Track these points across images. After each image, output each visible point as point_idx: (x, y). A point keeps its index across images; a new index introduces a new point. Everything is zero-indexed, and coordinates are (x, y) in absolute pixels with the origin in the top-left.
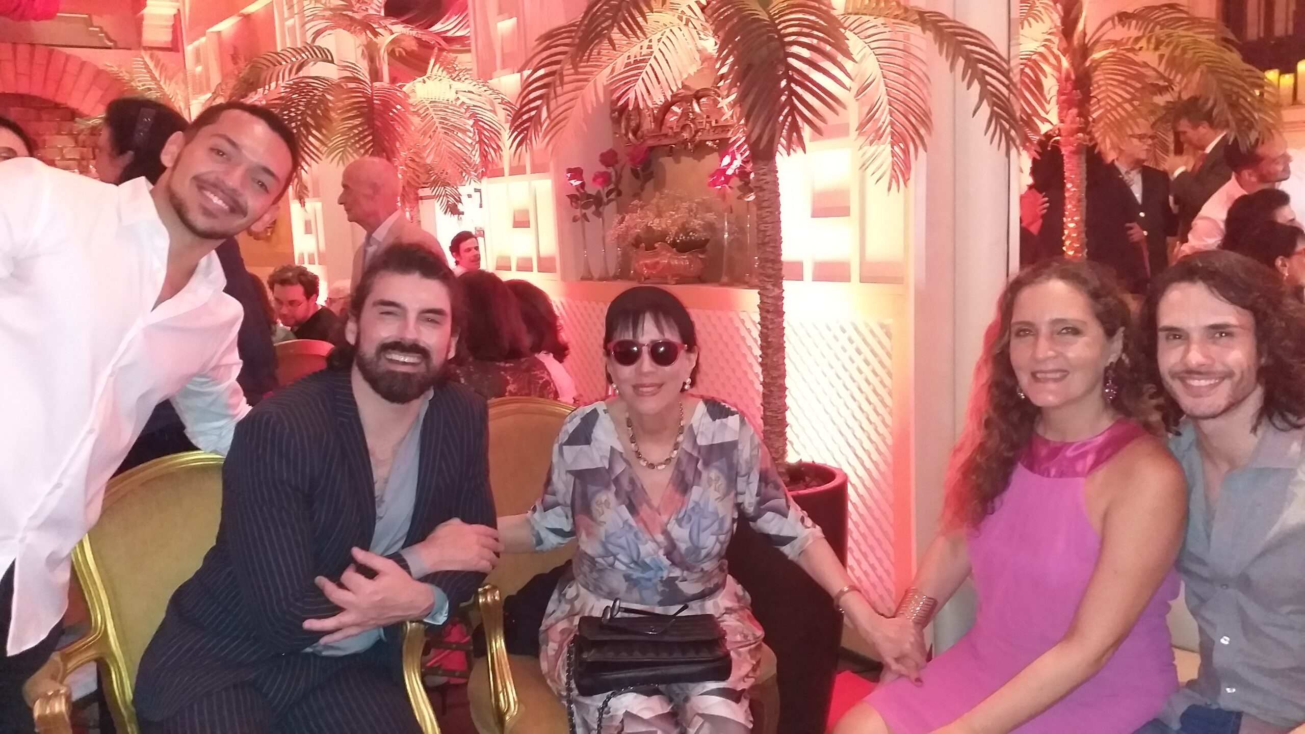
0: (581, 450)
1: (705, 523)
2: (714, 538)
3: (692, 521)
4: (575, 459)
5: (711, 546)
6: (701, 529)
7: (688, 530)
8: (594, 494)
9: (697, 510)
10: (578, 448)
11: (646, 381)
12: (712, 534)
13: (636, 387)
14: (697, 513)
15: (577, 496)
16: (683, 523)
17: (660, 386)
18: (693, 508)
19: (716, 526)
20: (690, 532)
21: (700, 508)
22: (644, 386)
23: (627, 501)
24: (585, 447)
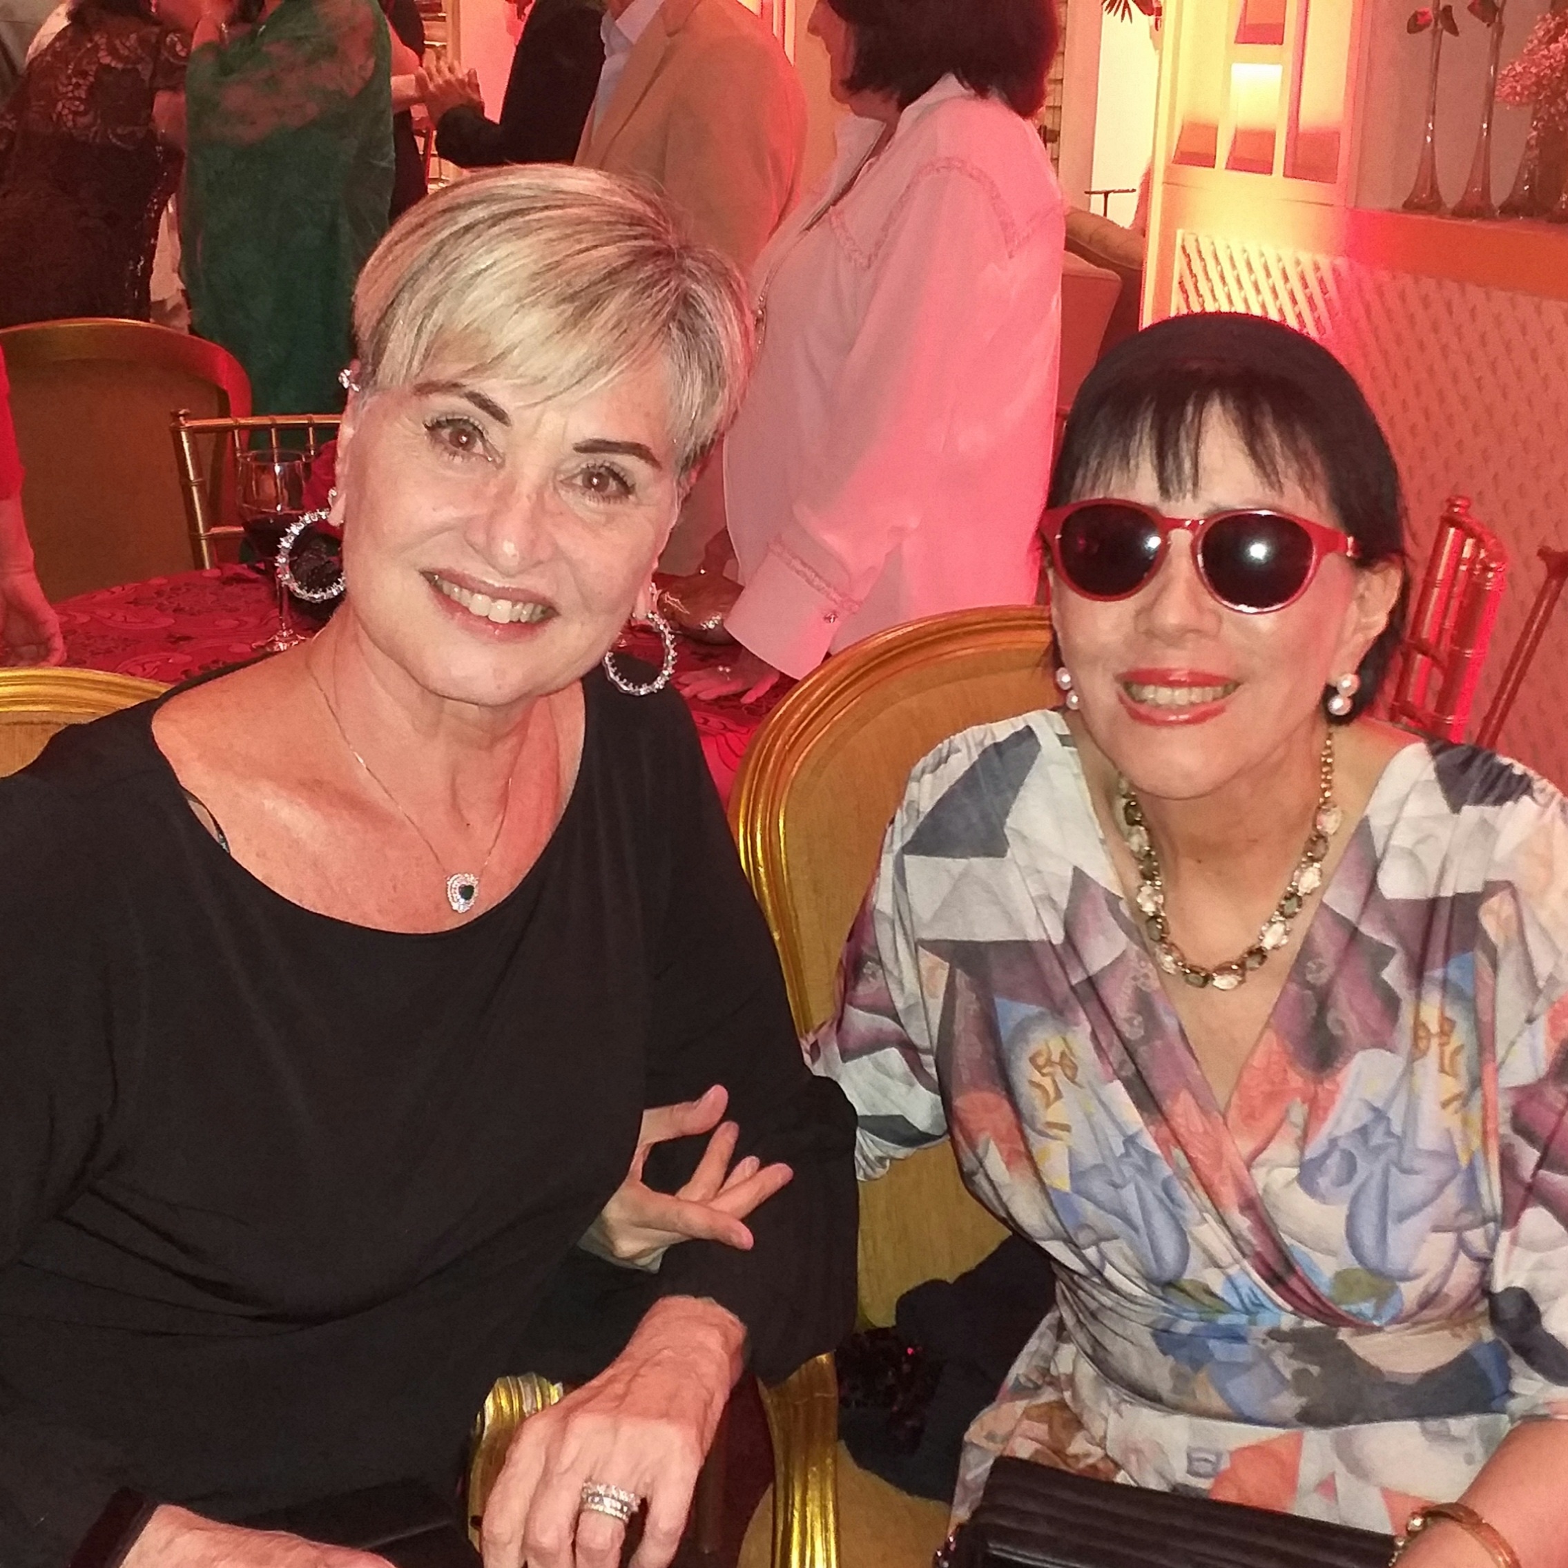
0: (964, 874)
1: (1410, 1188)
2: (1447, 1240)
3: (1359, 1178)
4: (950, 903)
5: (1436, 1268)
6: (1393, 1207)
7: (1342, 1211)
8: (1023, 1029)
9: (1377, 1138)
10: (956, 865)
11: (1178, 660)
12: (1437, 1229)
13: (1132, 681)
14: (1380, 1149)
15: (959, 1027)
16: (1323, 1182)
17: (1230, 685)
18: (1363, 1132)
19: (1452, 1198)
20: (1351, 1219)
21: (1389, 1133)
22: (1163, 679)
23: (1129, 1070)
24: (980, 864)
